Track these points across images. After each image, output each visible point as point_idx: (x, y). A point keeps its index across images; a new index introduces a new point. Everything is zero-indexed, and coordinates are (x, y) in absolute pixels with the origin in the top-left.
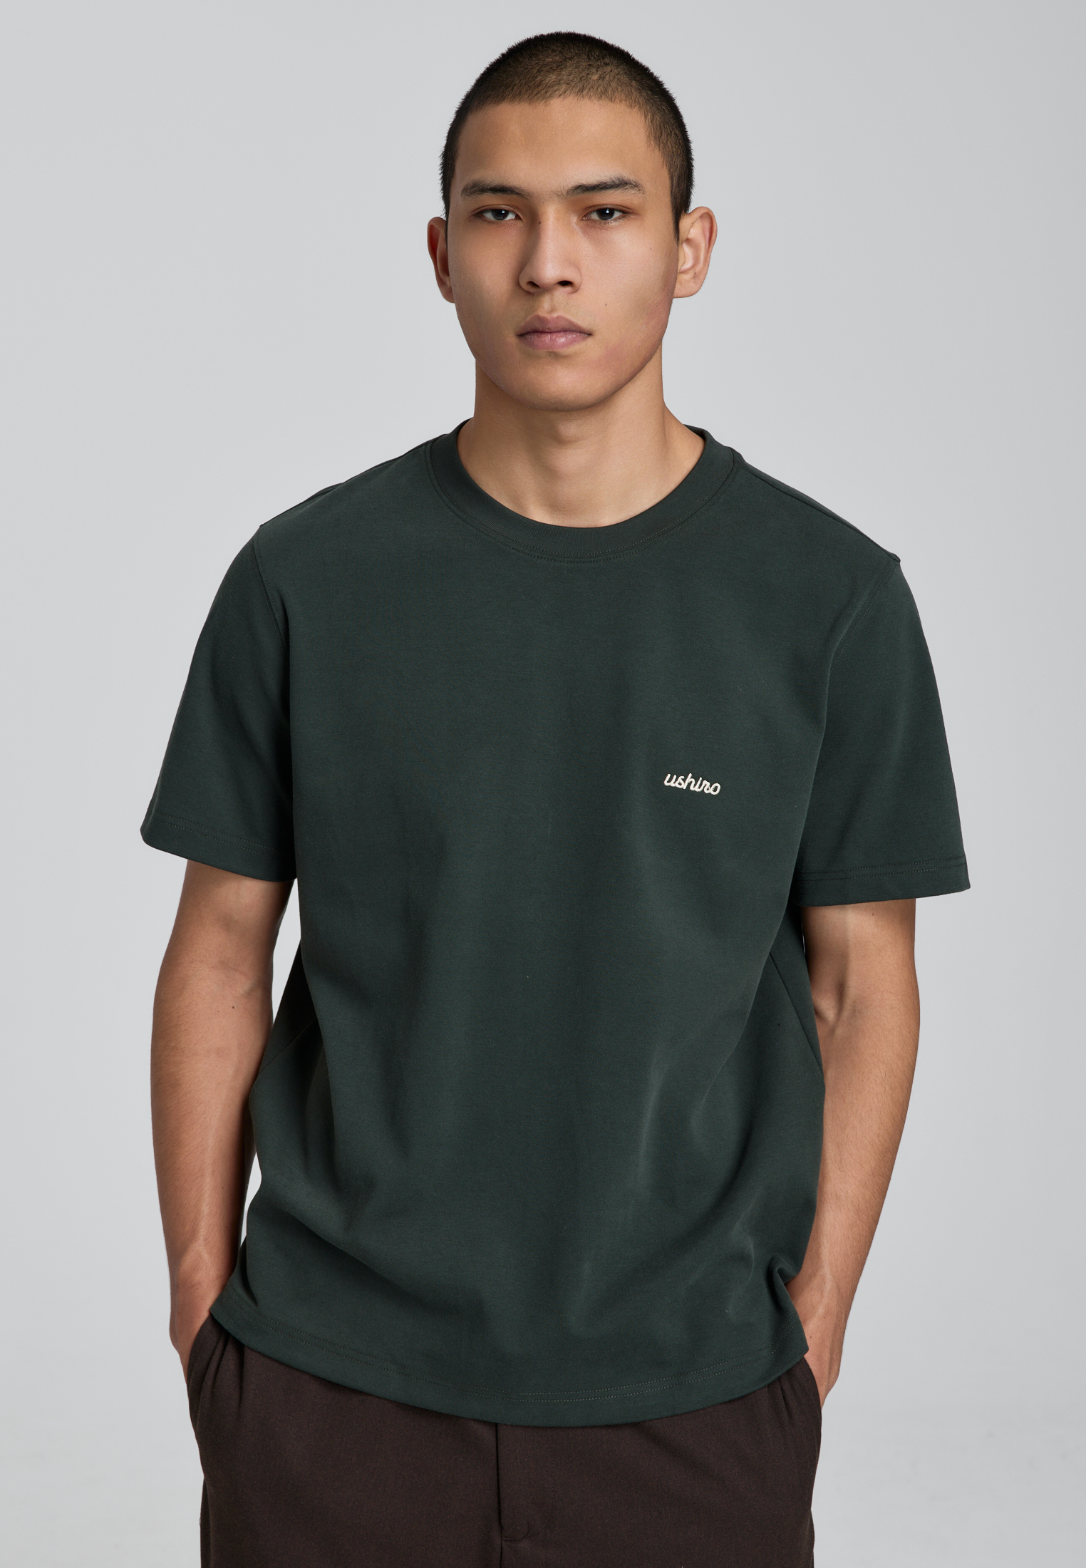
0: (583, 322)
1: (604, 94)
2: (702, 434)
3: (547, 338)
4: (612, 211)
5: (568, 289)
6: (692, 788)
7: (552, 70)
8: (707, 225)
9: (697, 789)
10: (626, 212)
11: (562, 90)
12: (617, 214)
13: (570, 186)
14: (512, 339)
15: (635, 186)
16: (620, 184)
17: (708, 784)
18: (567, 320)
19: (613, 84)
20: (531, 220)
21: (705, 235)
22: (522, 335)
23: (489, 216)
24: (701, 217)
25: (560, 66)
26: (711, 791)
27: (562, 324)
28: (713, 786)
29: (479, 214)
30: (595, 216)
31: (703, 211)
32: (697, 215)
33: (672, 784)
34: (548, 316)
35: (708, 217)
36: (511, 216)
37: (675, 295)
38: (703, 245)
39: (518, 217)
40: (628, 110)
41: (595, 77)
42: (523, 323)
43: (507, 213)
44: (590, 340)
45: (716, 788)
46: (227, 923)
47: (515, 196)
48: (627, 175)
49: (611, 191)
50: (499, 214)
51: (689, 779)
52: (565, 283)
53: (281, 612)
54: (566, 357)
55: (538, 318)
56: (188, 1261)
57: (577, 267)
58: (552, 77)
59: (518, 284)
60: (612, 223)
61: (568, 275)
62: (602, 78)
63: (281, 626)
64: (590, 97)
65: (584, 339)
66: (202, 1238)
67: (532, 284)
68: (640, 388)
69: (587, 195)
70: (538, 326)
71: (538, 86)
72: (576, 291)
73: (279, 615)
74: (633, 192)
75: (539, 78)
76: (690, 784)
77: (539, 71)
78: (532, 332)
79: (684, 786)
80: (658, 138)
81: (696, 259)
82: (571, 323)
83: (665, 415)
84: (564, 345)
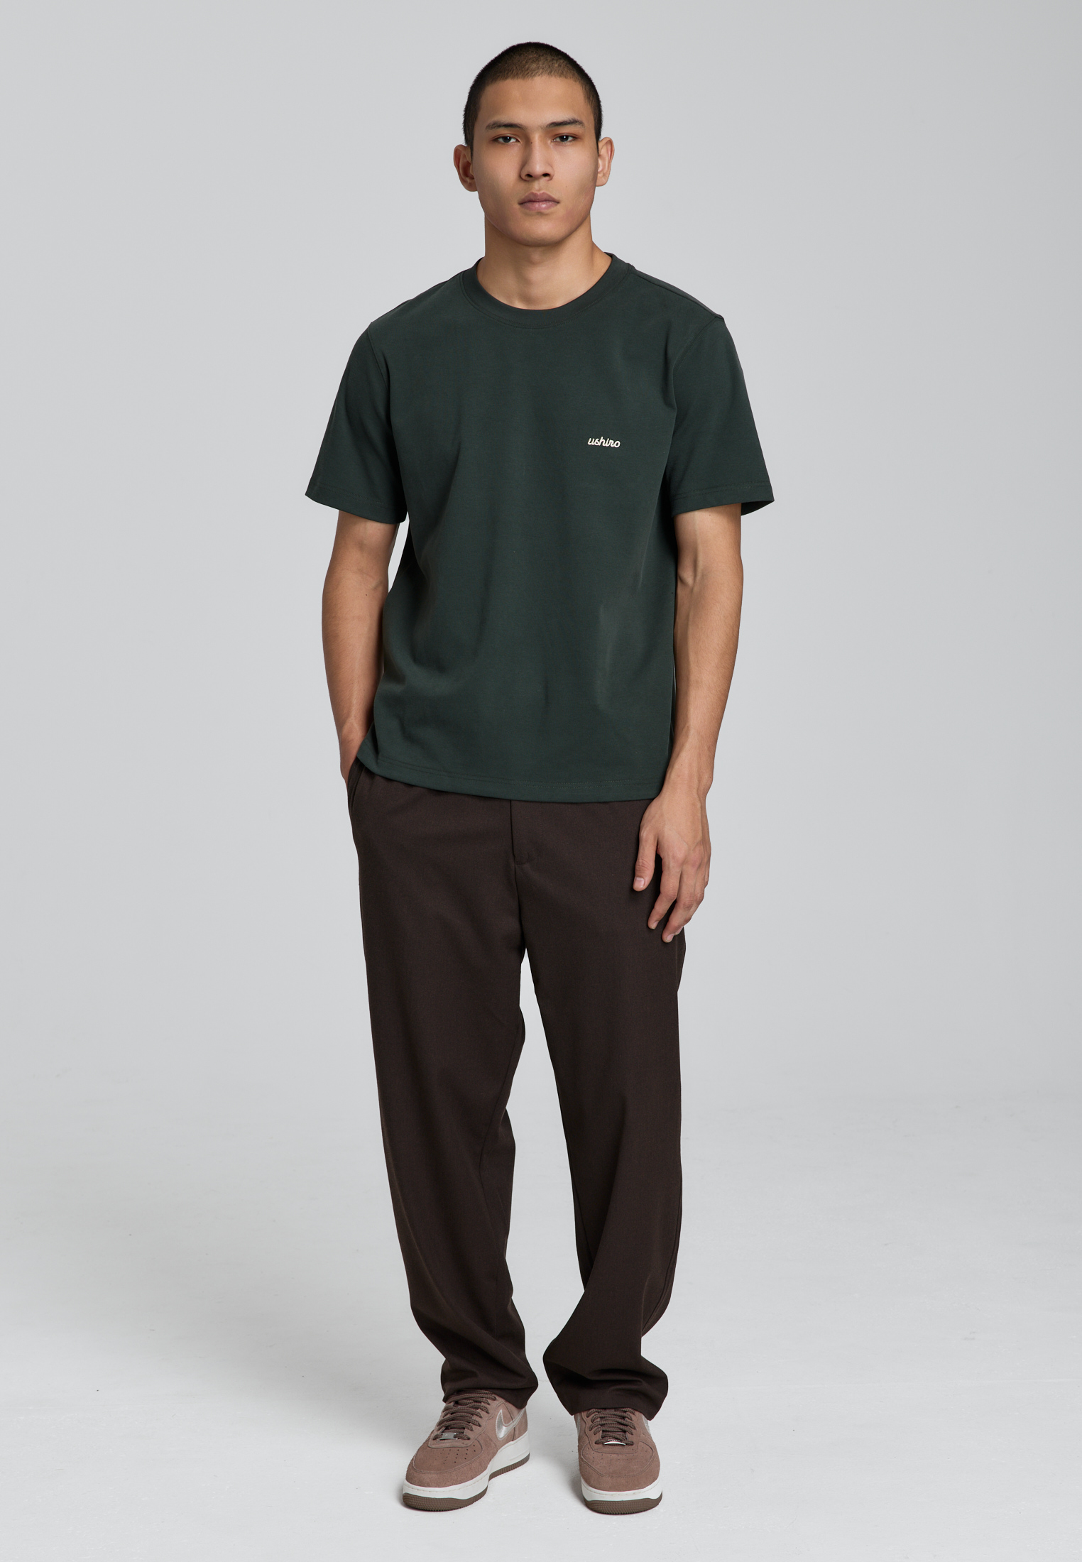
0: (555, 196)
1: (562, 75)
2: (611, 255)
3: (537, 205)
4: (567, 137)
5: (547, 178)
6: (604, 445)
7: (533, 62)
8: (609, 148)
9: (607, 445)
10: (575, 138)
11: (540, 72)
12: (570, 139)
13: (548, 123)
14: (517, 206)
15: (581, 123)
16: (573, 122)
17: (613, 442)
18: (547, 195)
19: (566, 69)
20: (528, 142)
21: (608, 153)
22: (522, 203)
23: (501, 140)
24: (606, 143)
25: (537, 60)
26: (615, 445)
27: (545, 197)
28: (616, 443)
29: (495, 140)
30: (558, 140)
31: (608, 139)
32: (604, 142)
33: (592, 443)
34: (538, 193)
35: (610, 142)
36: (513, 140)
37: (597, 184)
38: (607, 159)
39: (517, 141)
40: (574, 83)
41: (556, 65)
42: (523, 197)
43: (510, 138)
44: (559, 206)
45: (617, 444)
46: (361, 546)
47: (518, 129)
48: (576, 117)
49: (568, 126)
50: (506, 139)
51: (602, 440)
52: (546, 175)
53: (385, 369)
54: (547, 215)
55: (533, 193)
56: (346, 729)
57: (551, 165)
58: (534, 66)
59: (520, 176)
60: (567, 143)
61: (548, 170)
62: (560, 66)
63: (385, 377)
64: (555, 76)
65: (556, 205)
66: (353, 716)
67: (529, 175)
68: (580, 234)
69: (557, 128)
70: (532, 198)
71: (528, 69)
72: (551, 179)
73: (384, 370)
74: (579, 126)
75: (527, 66)
76: (602, 442)
77: (526, 62)
78: (527, 202)
79: (599, 444)
80: (589, 98)
81: (604, 166)
82: (549, 196)
83: (593, 247)
84: (545, 208)
